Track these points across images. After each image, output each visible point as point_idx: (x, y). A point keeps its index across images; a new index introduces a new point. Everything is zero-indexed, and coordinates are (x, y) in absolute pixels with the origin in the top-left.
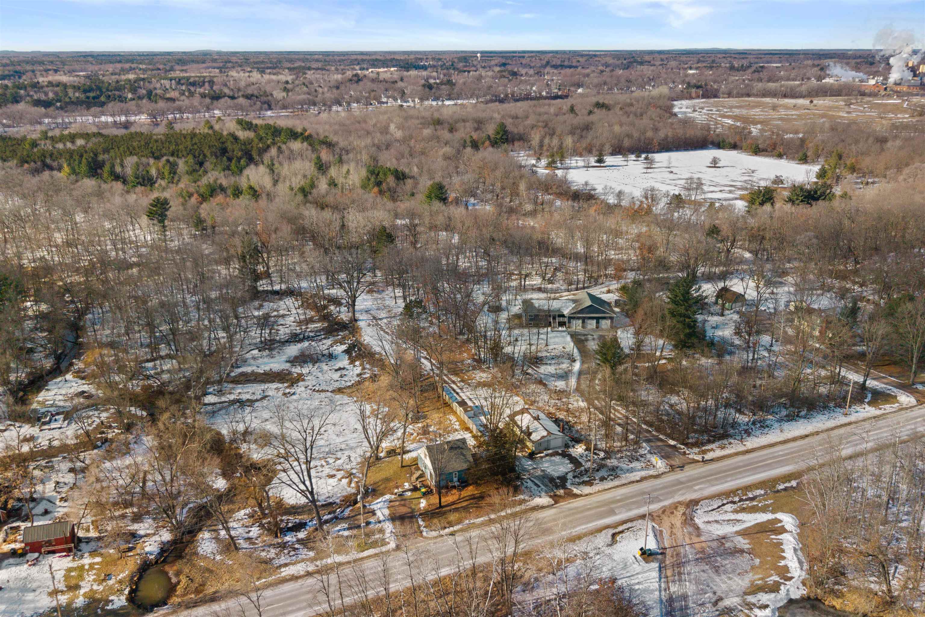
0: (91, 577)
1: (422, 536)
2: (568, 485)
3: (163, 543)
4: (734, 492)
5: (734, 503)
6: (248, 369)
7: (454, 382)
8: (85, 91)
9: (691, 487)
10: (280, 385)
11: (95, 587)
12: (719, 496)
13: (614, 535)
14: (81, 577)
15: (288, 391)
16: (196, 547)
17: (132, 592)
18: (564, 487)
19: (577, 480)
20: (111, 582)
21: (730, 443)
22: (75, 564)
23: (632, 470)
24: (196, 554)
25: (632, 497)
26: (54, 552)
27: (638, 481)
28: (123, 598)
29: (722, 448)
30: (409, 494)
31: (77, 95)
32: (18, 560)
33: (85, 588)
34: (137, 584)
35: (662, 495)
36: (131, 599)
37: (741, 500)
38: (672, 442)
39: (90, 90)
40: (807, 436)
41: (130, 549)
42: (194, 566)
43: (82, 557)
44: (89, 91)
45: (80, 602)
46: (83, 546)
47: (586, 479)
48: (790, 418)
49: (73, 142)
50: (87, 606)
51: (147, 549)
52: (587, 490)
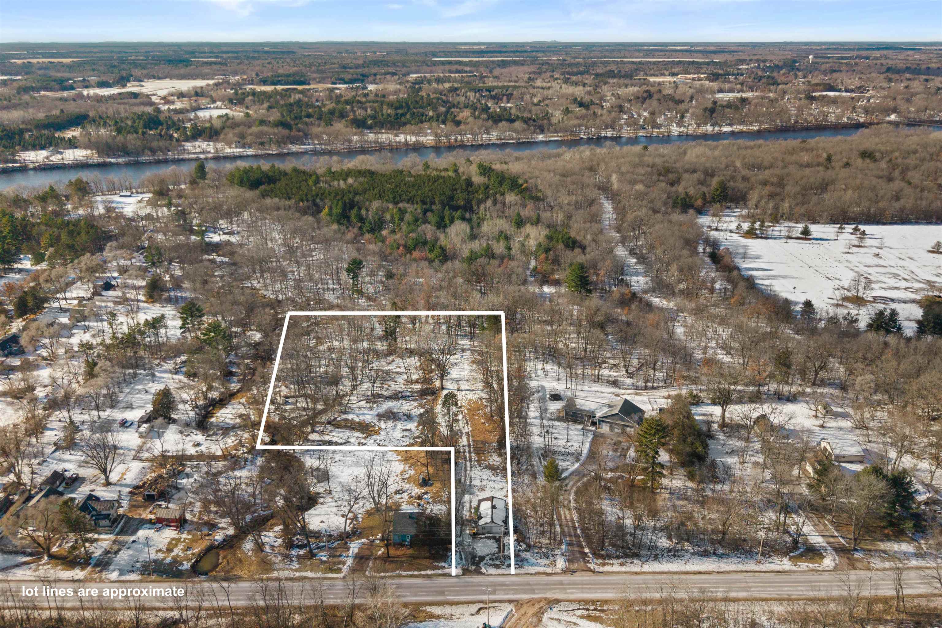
0: (180, 547)
1: (364, 574)
2: (481, 565)
3: (227, 536)
4: (593, 602)
5: (587, 610)
6: (350, 417)
7: (471, 460)
8: (396, 108)
9: (565, 589)
10: (361, 435)
11: (180, 554)
12: (579, 601)
13: (480, 609)
14: (176, 545)
15: (363, 441)
16: (241, 544)
17: (197, 561)
18: (477, 564)
19: (491, 562)
20: (189, 552)
21: (632, 563)
22: (177, 536)
23: (534, 565)
24: (240, 547)
25: (517, 585)
26: (170, 526)
27: (532, 574)
28: (190, 564)
29: (622, 565)
30: (378, 542)
31: (389, 111)
32: (151, 526)
33: (176, 552)
34: (201, 558)
35: (538, 589)
36: (193, 566)
37: (595, 610)
38: (587, 550)
39: (401, 107)
40: (700, 573)
41: (209, 535)
42: (234, 555)
43: (183, 533)
44: (399, 108)
45: (168, 560)
46: (187, 526)
47: (498, 562)
48: (705, 554)
49: (345, 180)
50: (170, 564)
51: (216, 537)
52: (492, 571)
